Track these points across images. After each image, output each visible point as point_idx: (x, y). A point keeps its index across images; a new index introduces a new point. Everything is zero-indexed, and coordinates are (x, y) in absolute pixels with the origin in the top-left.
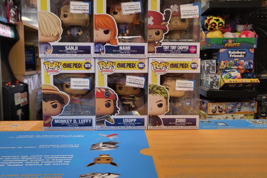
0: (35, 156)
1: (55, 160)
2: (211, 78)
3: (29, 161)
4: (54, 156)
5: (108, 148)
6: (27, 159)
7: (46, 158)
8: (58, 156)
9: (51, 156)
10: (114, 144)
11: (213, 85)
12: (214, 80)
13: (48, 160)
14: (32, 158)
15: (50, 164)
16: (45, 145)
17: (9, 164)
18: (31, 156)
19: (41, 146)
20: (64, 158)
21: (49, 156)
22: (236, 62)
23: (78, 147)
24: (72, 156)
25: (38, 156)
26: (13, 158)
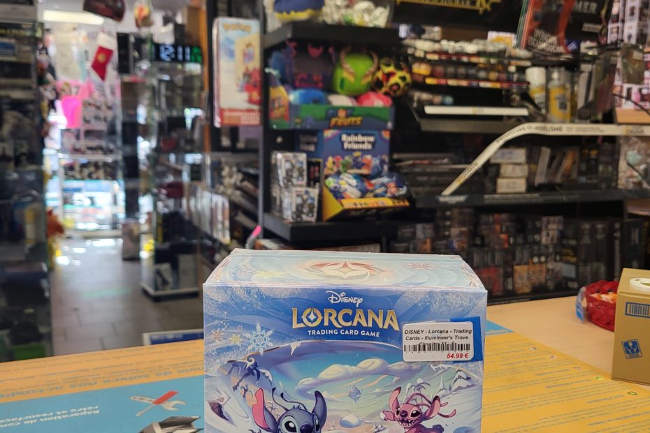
2: (298, 196)
10: (187, 423)
11: (301, 212)
12: (304, 201)
22: (355, 159)
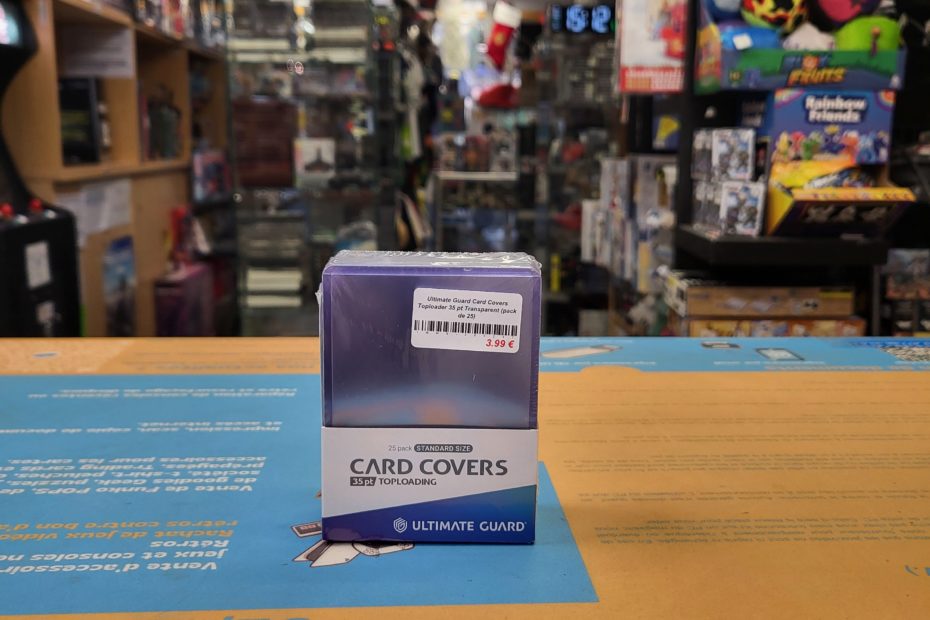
0: (128, 460)
1: (200, 473)
2: (730, 193)
3: (108, 476)
4: (197, 460)
6: (100, 471)
7: (170, 467)
8: (209, 459)
9: (187, 460)
11: (735, 220)
12: (741, 203)
13: (177, 474)
14: (119, 467)
15: (186, 488)
16: (161, 424)
17: (38, 487)
18: (116, 461)
19: (146, 424)
20: (235, 466)
21: (177, 459)
22: (829, 139)
23: (277, 429)
24: (259, 462)
25: (140, 460)
26: (51, 468)
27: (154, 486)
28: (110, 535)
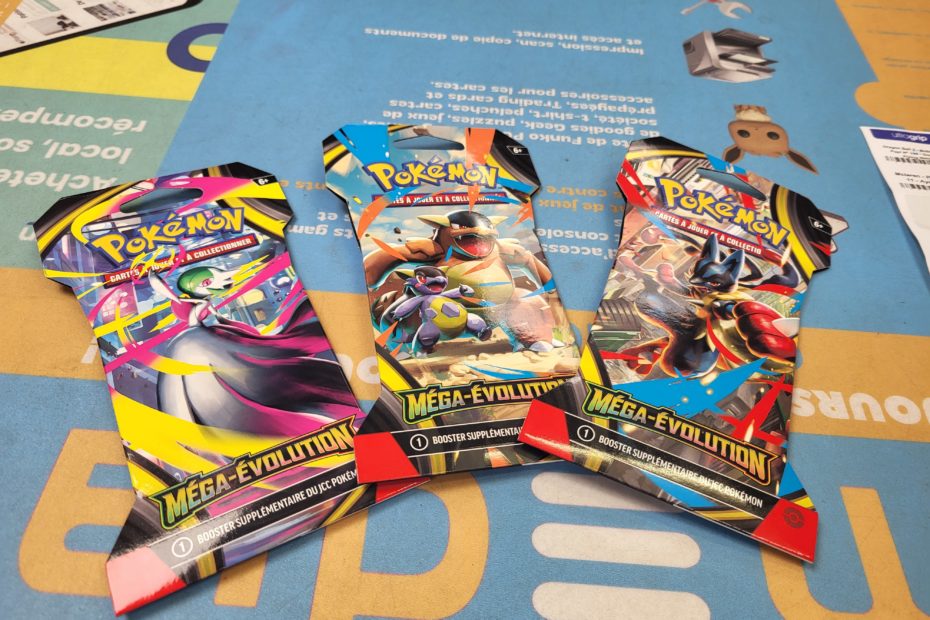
0: (533, 92)
1: (605, 119)
3: (529, 117)
4: (593, 96)
5: (741, 67)
6: (517, 107)
7: (575, 106)
8: (605, 97)
9: (584, 96)
10: (752, 45)
13: (586, 118)
14: (531, 103)
15: (605, 142)
16: (534, 34)
18: (523, 91)
19: (520, 34)
21: (576, 95)
23: (642, 52)
24: (649, 106)
25: (543, 93)
26: (473, 98)
27: (574, 135)
28: (575, 206)
